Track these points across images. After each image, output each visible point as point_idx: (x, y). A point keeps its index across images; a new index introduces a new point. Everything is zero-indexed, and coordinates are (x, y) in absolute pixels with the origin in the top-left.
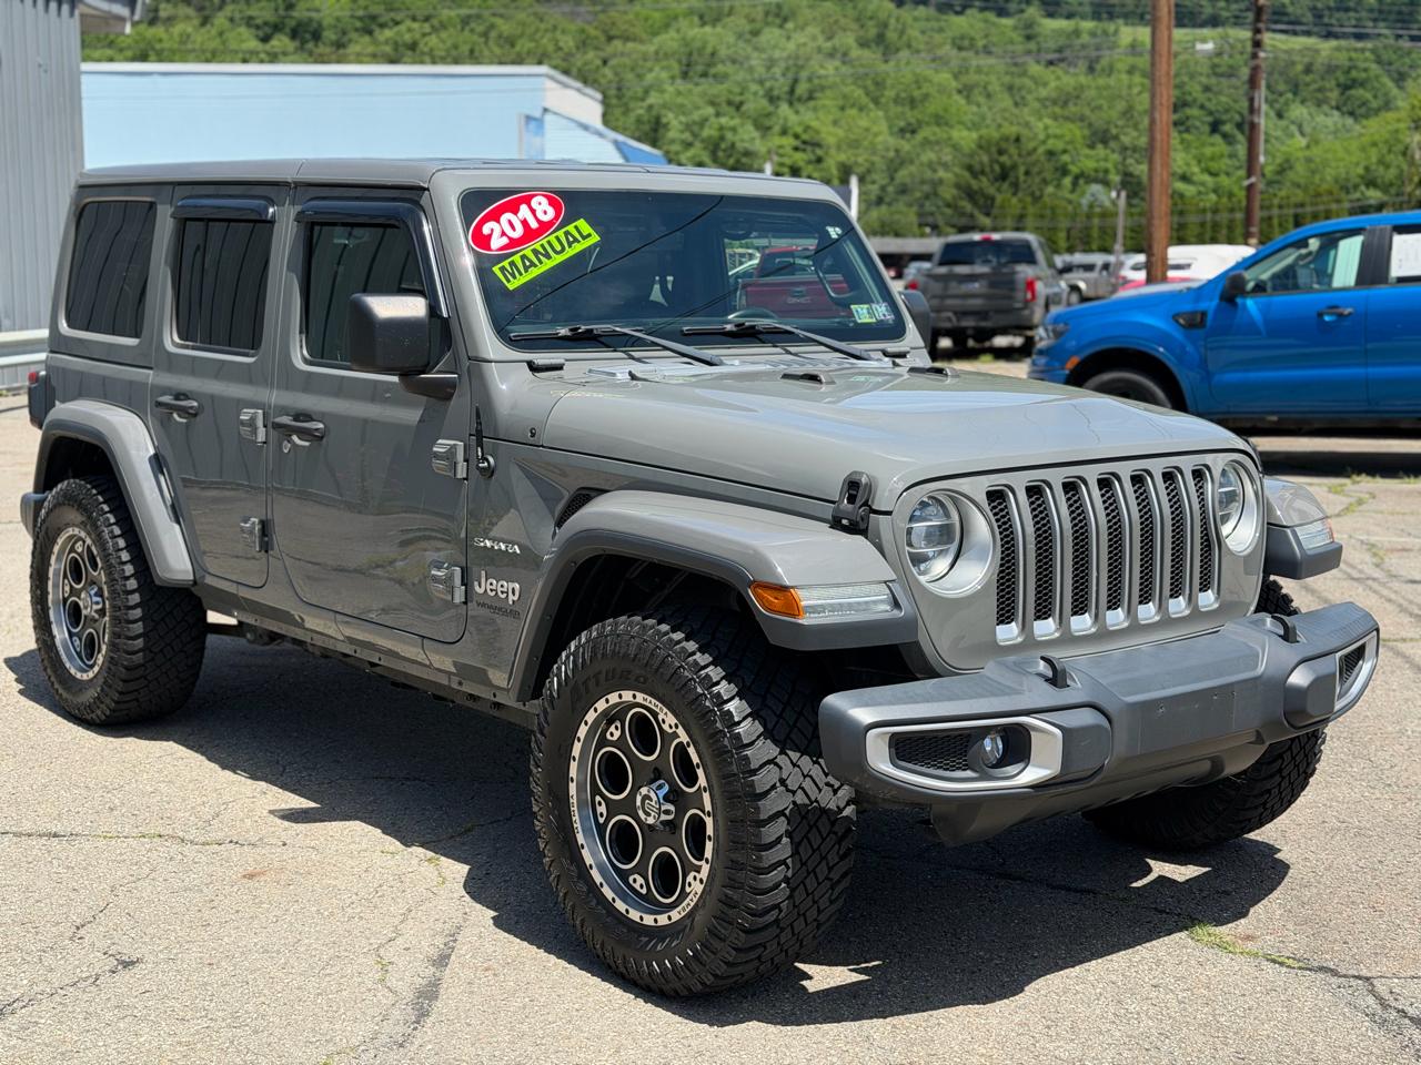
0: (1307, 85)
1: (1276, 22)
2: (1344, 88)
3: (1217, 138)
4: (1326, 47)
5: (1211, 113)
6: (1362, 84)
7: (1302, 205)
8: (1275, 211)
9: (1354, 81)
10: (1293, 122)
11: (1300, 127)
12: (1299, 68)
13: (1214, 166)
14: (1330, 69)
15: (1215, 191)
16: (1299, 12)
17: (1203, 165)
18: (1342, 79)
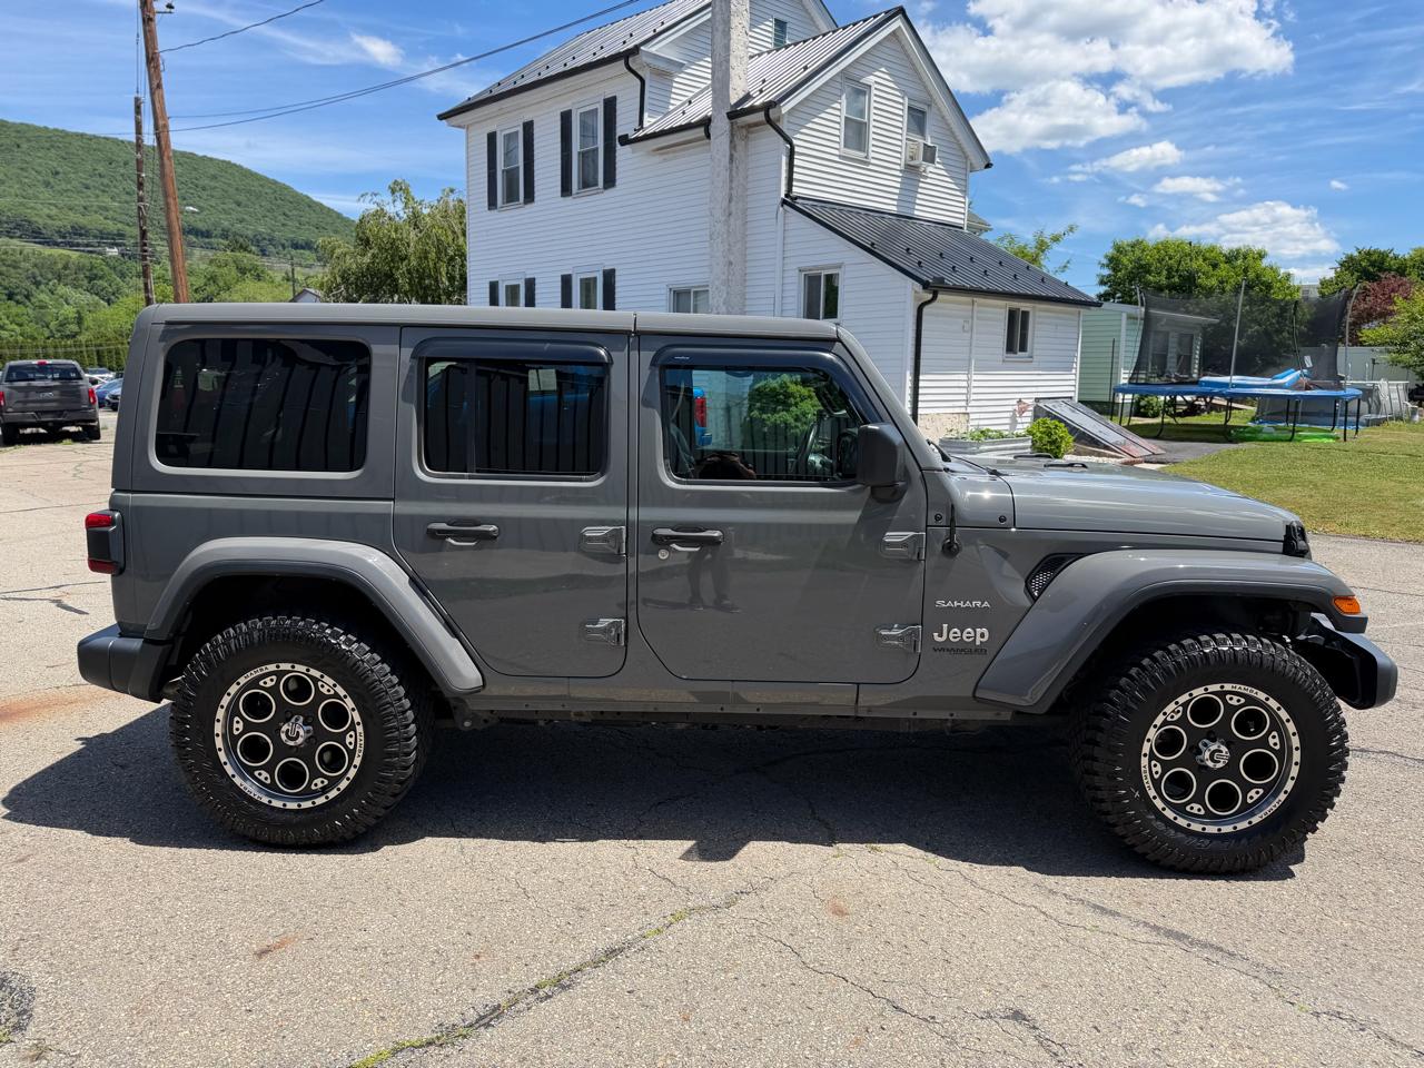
0: (67, 276)
1: (35, 238)
2: (90, 279)
3: (12, 303)
4: (74, 255)
5: (5, 288)
6: (101, 278)
7: (101, 345)
8: (84, 349)
9: (96, 275)
10: (62, 297)
11: (66, 301)
12: (60, 266)
13: (18, 320)
14: (80, 268)
15: (22, 335)
16: (49, 233)
17: (11, 319)
18: (88, 274)
